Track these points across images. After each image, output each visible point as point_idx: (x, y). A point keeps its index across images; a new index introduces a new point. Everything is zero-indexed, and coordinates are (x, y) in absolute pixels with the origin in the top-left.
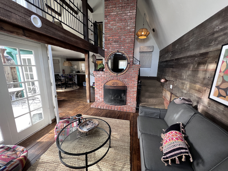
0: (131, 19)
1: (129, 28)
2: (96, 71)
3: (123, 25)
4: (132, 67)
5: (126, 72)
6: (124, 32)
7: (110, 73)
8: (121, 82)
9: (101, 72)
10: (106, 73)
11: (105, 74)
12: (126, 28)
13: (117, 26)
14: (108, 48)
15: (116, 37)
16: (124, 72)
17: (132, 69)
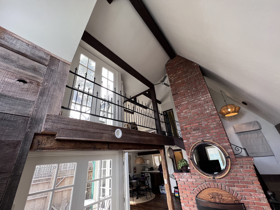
0: (207, 102)
1: (207, 111)
2: (178, 173)
3: (198, 110)
4: (236, 163)
5: (229, 172)
6: (204, 117)
7: (200, 175)
8: (228, 194)
9: (185, 174)
10: (193, 174)
11: (193, 177)
12: (204, 112)
13: (192, 113)
14: (188, 139)
15: (195, 125)
16: (226, 173)
17: (238, 166)
